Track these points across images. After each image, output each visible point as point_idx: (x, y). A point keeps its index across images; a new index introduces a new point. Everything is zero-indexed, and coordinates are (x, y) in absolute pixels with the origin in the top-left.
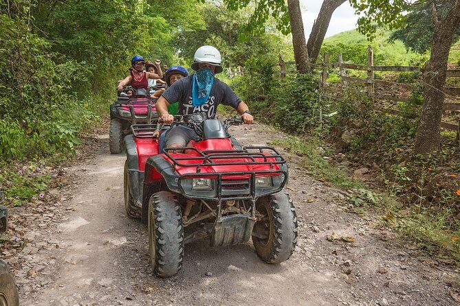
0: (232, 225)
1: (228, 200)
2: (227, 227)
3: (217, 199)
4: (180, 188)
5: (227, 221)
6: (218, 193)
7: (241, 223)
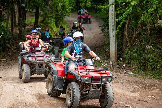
0: (95, 92)
1: (94, 84)
2: (93, 93)
3: (91, 83)
4: (81, 79)
5: (93, 91)
6: (91, 82)
7: (98, 92)
